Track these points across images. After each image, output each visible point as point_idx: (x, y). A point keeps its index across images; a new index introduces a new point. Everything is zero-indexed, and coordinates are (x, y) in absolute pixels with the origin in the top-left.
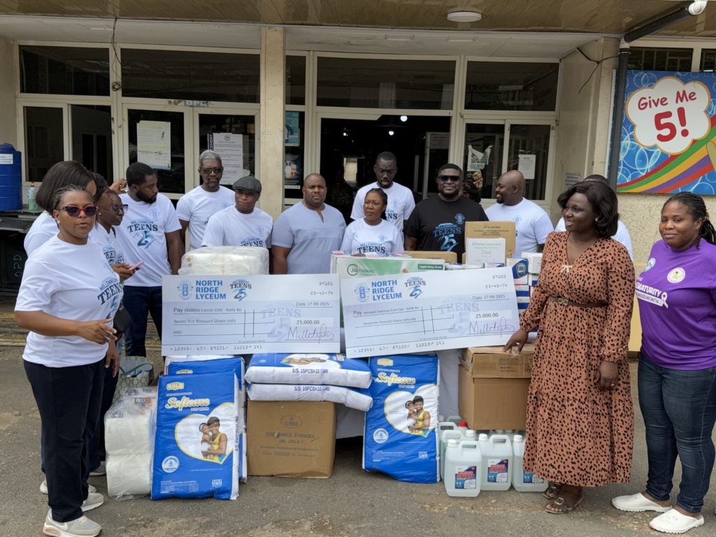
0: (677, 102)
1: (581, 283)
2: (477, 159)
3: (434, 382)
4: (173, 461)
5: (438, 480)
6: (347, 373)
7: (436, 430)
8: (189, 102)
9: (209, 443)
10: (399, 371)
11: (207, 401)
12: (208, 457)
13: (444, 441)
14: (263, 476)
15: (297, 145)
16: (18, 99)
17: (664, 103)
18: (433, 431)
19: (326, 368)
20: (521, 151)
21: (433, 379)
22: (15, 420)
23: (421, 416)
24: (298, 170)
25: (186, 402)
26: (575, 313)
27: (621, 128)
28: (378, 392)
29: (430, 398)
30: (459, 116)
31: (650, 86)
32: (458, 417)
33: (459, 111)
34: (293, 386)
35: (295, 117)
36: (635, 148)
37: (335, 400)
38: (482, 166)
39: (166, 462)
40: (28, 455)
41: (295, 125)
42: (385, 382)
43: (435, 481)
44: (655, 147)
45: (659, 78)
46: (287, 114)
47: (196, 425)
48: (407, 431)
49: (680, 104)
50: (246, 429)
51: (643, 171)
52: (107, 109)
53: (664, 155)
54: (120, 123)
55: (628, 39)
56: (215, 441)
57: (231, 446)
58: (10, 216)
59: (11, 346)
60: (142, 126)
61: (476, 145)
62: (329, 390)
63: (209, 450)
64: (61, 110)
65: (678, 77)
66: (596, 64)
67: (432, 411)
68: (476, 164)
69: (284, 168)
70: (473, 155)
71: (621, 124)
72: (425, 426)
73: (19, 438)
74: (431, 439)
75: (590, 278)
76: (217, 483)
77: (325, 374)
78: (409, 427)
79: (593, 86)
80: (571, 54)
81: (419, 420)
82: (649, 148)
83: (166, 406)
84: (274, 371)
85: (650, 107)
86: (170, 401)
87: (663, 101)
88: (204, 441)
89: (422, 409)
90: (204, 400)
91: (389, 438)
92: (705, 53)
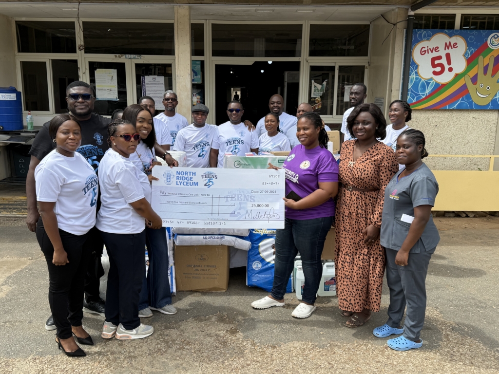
0: (445, 49)
1: (360, 174)
2: (318, 89)
8: (128, 56)
15: (200, 82)
16: (16, 57)
17: (437, 50)
20: (346, 83)
22: (29, 262)
24: (201, 99)
26: (357, 196)
27: (409, 67)
28: (255, 239)
30: (305, 61)
31: (428, 40)
33: (305, 58)
34: (203, 236)
35: (198, 64)
36: (418, 80)
38: (321, 93)
40: (40, 283)
41: (199, 69)
42: (259, 233)
43: (291, 292)
44: (431, 79)
45: (434, 34)
46: (193, 62)
49: (447, 51)
51: (423, 95)
52: (76, 61)
53: (437, 84)
54: (84, 71)
55: (413, 9)
58: (15, 134)
59: (22, 217)
60: (99, 73)
61: (317, 79)
62: (224, 238)
64: (44, 63)
65: (446, 33)
66: (393, 26)
68: (317, 92)
69: (192, 98)
70: (315, 86)
71: (410, 65)
73: (33, 273)
75: (365, 170)
79: (391, 40)
80: (377, 19)
82: (427, 80)
85: (428, 53)
87: (436, 49)
91: (262, 267)
92: (463, 17)
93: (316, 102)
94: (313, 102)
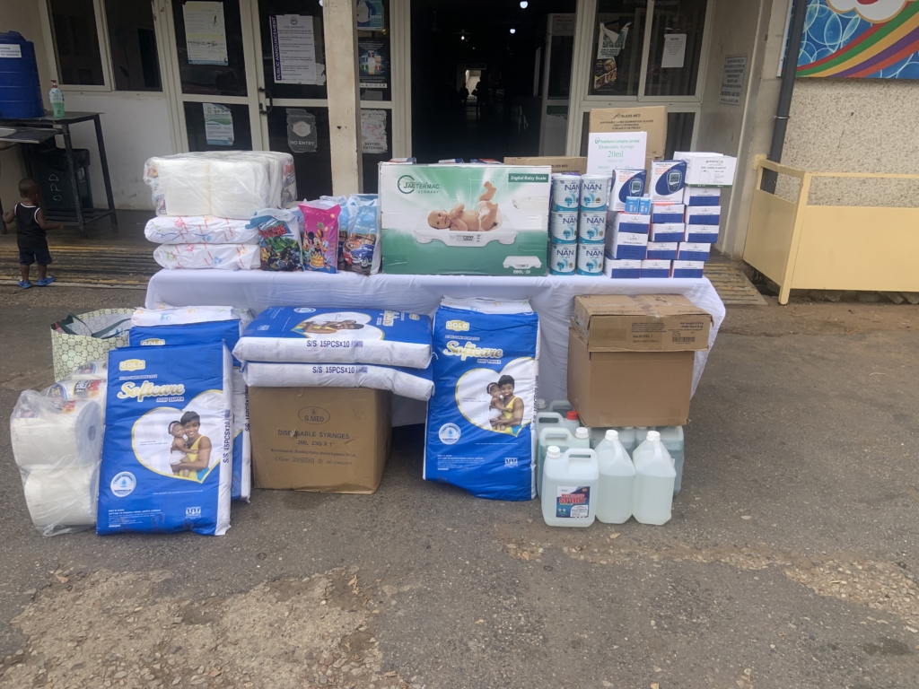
2: (611, 42)
3: (531, 354)
4: (127, 479)
5: (533, 496)
6: (393, 347)
7: (532, 425)
9: (183, 451)
10: (478, 339)
11: (180, 388)
12: (181, 472)
13: (543, 443)
14: (278, 490)
18: (528, 427)
19: (359, 340)
20: (668, 28)
21: (529, 349)
23: (510, 406)
24: (383, 62)
25: (148, 389)
28: (444, 371)
29: (524, 379)
32: (565, 402)
34: (312, 366)
36: (825, 13)
37: (375, 386)
38: (617, 51)
39: (116, 481)
42: (457, 355)
43: (528, 498)
44: (853, 12)
47: (163, 423)
48: (489, 427)
50: (248, 426)
51: (833, 47)
53: (864, 23)
56: (193, 448)
57: (218, 456)
60: (190, 8)
61: (611, 24)
62: (366, 372)
63: (182, 461)
67: (526, 398)
68: (609, 48)
70: (606, 36)
72: (516, 420)
74: (522, 440)
76: (194, 513)
77: (359, 349)
78: (491, 422)
81: (507, 411)
82: (844, 14)
83: (118, 396)
84: (278, 345)
86: (124, 387)
88: (175, 448)
89: (511, 395)
90: (175, 385)
91: (461, 437)
93: (607, 68)
94: (600, 69)
